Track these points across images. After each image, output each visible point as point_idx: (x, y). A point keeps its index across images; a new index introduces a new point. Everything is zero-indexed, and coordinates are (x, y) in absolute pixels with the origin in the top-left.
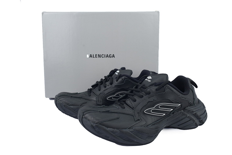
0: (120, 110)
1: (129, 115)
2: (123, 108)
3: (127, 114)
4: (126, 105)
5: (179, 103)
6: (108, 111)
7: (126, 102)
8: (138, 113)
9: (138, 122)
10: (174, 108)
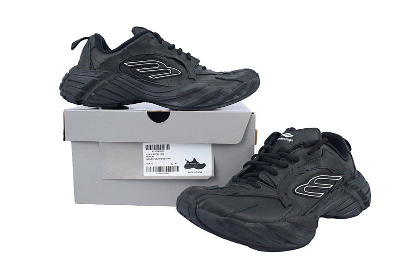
0: (253, 191)
1: (272, 198)
2: (258, 188)
3: (267, 197)
4: (261, 182)
5: (340, 175)
6: (235, 194)
7: (259, 176)
8: (286, 194)
9: (290, 209)
10: (334, 182)
